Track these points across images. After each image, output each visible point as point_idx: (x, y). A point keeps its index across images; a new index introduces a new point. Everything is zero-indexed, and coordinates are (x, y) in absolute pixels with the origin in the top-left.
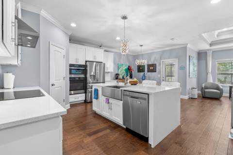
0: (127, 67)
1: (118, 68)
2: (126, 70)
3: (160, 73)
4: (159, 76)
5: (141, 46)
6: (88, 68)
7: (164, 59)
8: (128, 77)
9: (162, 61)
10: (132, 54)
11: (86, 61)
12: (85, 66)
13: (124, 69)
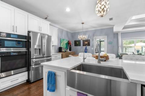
0: (67, 42)
1: (61, 42)
2: (66, 44)
3: (93, 46)
4: (92, 49)
5: (83, 23)
6: (32, 41)
7: (97, 36)
8: (68, 50)
9: (94, 37)
10: (70, 32)
11: (29, 32)
12: (28, 38)
13: (65, 43)
